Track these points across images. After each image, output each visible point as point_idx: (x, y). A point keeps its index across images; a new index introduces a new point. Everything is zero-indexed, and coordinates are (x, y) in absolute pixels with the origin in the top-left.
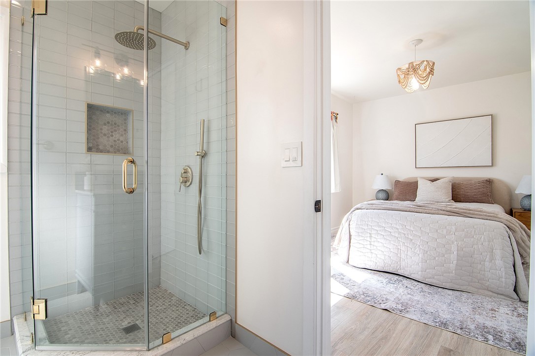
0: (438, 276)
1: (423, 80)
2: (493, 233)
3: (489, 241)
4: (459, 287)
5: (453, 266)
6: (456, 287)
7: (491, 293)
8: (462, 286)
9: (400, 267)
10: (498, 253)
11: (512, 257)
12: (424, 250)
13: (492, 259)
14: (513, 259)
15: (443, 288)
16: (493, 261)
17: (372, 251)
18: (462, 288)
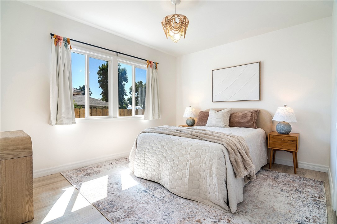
0: (178, 187)
1: (176, 31)
2: (213, 154)
3: (210, 161)
4: (191, 197)
5: (186, 180)
6: (188, 197)
7: (211, 204)
8: (193, 196)
9: (160, 178)
10: (214, 170)
11: (225, 175)
12: (171, 166)
13: (211, 176)
14: (226, 176)
15: (181, 197)
16: (211, 178)
17: (145, 165)
18: (194, 198)
